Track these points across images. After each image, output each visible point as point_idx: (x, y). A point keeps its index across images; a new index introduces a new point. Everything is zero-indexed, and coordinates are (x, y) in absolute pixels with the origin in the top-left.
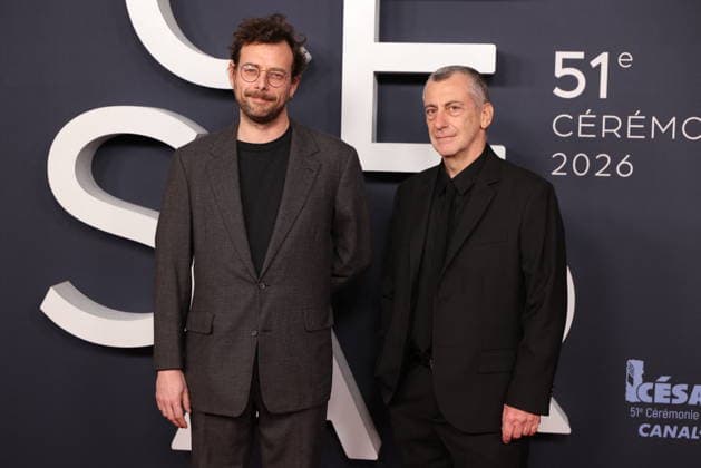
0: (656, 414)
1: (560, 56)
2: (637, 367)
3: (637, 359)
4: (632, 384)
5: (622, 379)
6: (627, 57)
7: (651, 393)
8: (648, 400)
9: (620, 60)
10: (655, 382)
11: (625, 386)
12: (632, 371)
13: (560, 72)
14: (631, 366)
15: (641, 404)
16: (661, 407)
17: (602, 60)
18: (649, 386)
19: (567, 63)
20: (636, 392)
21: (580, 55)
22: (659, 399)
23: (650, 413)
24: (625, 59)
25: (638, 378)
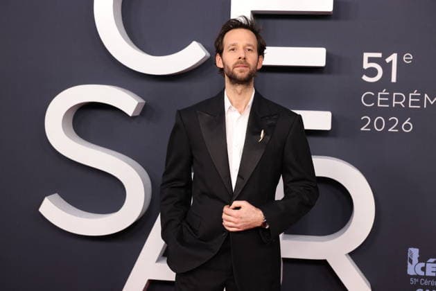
0: (426, 282)
1: (366, 56)
2: (414, 253)
3: (414, 247)
4: (411, 263)
5: (405, 260)
6: (410, 57)
7: (424, 269)
8: (422, 273)
9: (404, 58)
10: (426, 263)
11: (407, 264)
12: (411, 256)
13: (366, 65)
14: (411, 252)
15: (418, 277)
16: (430, 278)
17: (393, 58)
18: (423, 265)
19: (371, 60)
20: (414, 269)
21: (379, 55)
22: (429, 273)
23: (423, 282)
24: (408, 58)
25: (415, 260)
